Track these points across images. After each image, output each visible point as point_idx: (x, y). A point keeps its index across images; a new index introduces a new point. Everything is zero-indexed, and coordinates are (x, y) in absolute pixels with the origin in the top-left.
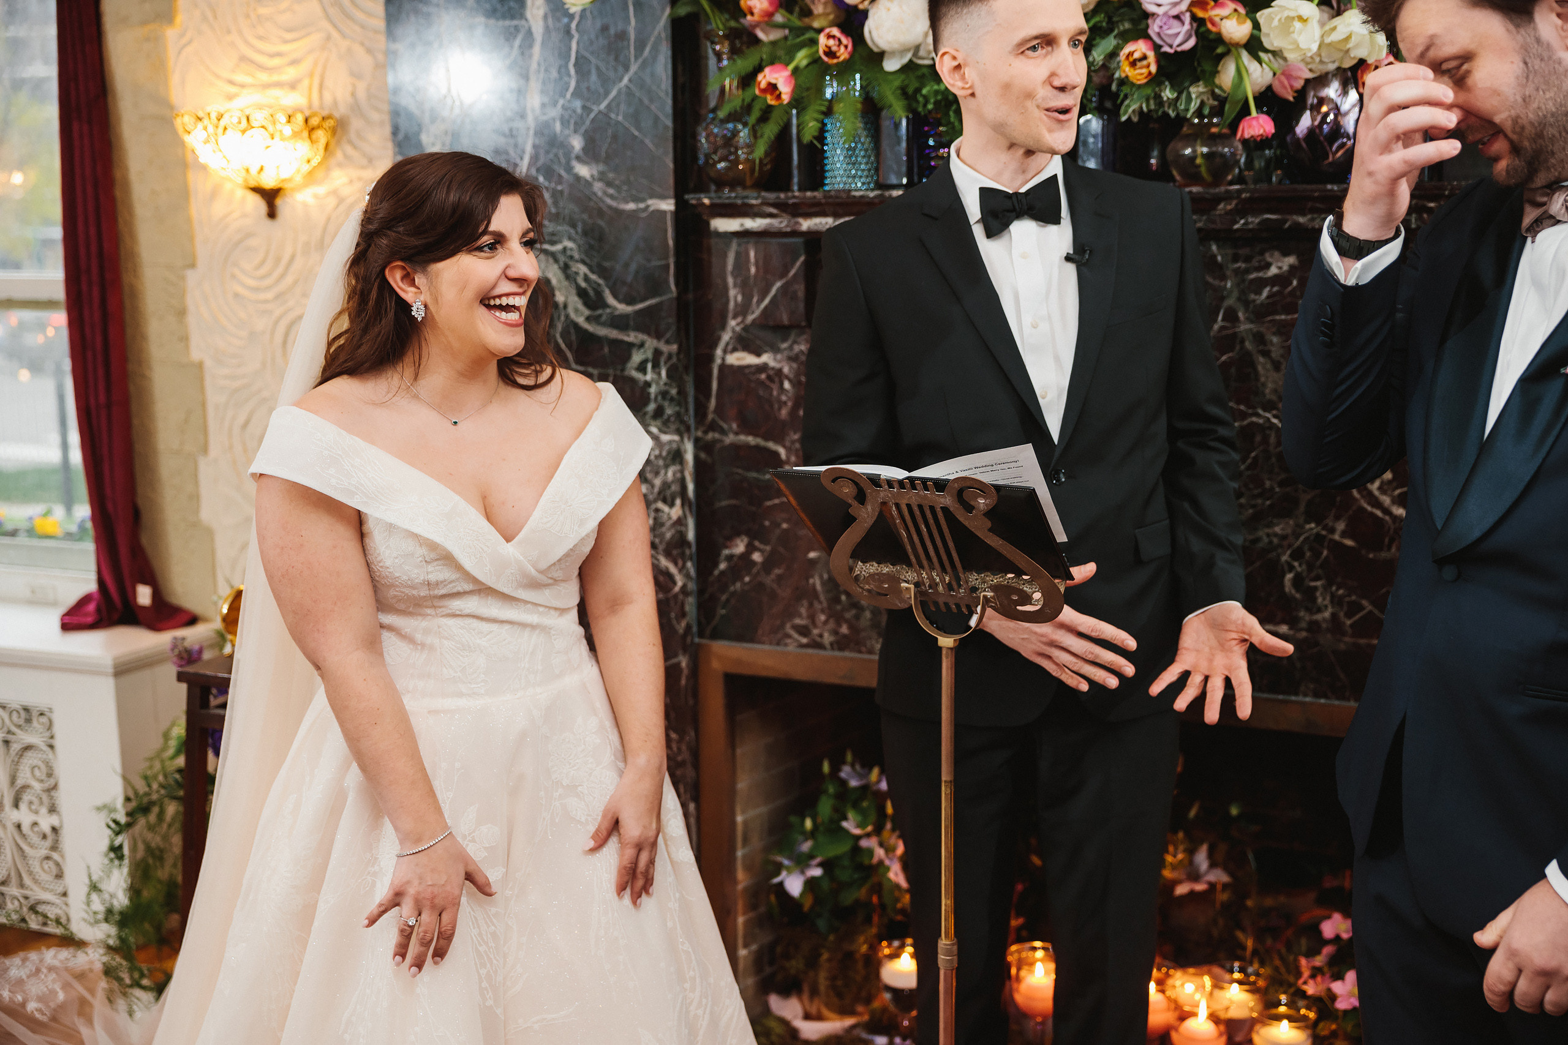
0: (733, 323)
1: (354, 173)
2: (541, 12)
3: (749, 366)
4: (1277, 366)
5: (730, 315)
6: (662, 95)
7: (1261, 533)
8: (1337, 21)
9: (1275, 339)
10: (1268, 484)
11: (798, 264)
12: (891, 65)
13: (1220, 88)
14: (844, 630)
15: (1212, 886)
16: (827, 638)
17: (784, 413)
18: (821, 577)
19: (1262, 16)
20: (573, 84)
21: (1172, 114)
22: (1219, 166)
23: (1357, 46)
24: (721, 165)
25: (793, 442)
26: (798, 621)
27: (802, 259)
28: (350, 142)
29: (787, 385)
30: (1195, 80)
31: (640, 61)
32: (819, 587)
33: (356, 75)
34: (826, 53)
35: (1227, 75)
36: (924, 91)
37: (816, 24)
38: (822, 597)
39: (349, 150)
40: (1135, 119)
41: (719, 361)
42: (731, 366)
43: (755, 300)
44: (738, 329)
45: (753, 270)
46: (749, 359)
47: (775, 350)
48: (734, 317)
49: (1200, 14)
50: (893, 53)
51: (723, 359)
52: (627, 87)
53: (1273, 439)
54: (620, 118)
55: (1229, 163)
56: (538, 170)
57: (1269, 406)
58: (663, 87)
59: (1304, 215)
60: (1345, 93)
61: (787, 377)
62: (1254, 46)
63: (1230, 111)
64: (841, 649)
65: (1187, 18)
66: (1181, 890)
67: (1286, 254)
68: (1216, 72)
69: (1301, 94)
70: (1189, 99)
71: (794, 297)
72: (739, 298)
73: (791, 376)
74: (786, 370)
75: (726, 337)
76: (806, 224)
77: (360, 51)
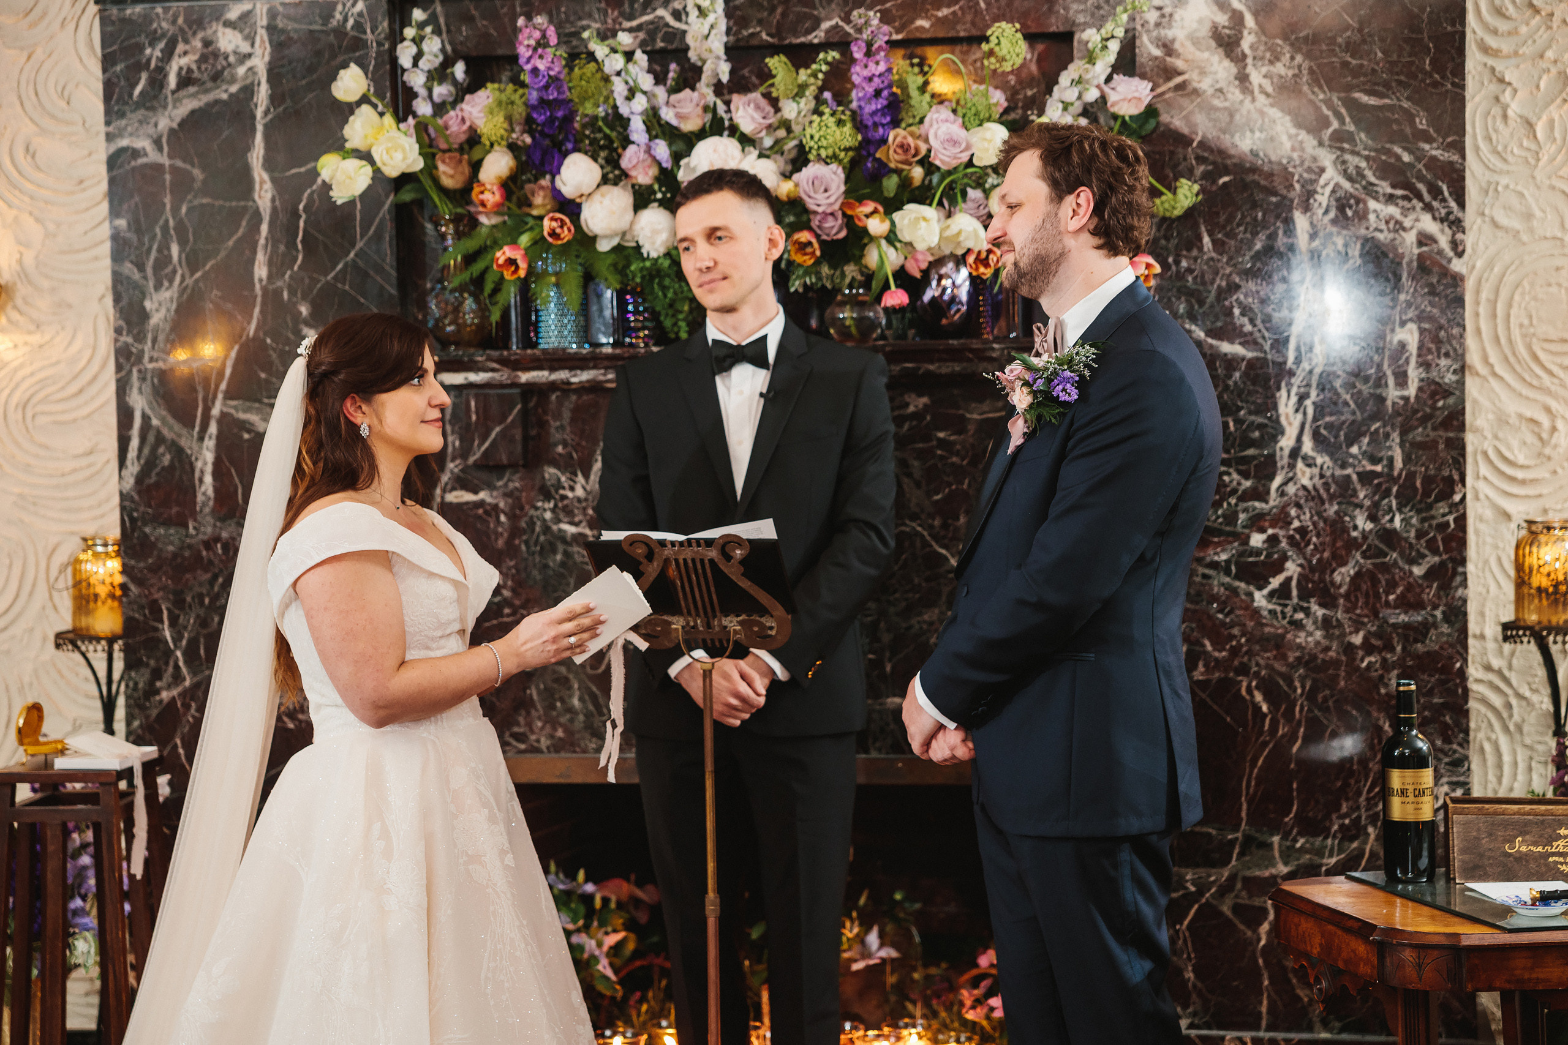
0: (451, 465)
1: (19, 338)
2: (269, 196)
3: (467, 503)
4: (918, 485)
5: (449, 458)
6: (387, 268)
7: (914, 621)
8: (950, 221)
9: (916, 463)
10: (916, 581)
11: (515, 411)
12: (604, 246)
13: (866, 267)
14: (560, 733)
15: (884, 960)
16: (544, 743)
17: (500, 543)
18: (537, 687)
19: (897, 216)
20: (300, 257)
21: (829, 286)
22: (865, 326)
23: (967, 239)
24: (449, 329)
25: (509, 568)
26: (516, 729)
27: (519, 407)
28: (15, 307)
29: (503, 518)
30: (847, 261)
31: (366, 238)
32: (535, 697)
33: (23, 243)
34: (550, 235)
35: (872, 258)
36: (633, 268)
37: (535, 212)
38: (539, 706)
39: (15, 315)
40: (801, 290)
41: (438, 500)
42: (451, 504)
43: (476, 443)
44: (456, 470)
45: (474, 417)
46: (468, 497)
47: (491, 487)
48: (453, 460)
49: (849, 212)
50: (606, 237)
51: (442, 498)
52: (353, 260)
53: (918, 544)
54: (347, 287)
55: (874, 324)
56: (266, 334)
57: (914, 517)
58: (388, 260)
59: (932, 362)
60: (958, 270)
61: (503, 512)
62: (891, 238)
63: (875, 285)
64: (557, 751)
65: (839, 214)
66: (857, 966)
67: (920, 395)
68: (862, 256)
69: (926, 274)
70: (843, 275)
71: (512, 440)
72: (457, 443)
73: (507, 510)
74: (502, 505)
75: (445, 478)
76: (525, 377)
77: (28, 221)
